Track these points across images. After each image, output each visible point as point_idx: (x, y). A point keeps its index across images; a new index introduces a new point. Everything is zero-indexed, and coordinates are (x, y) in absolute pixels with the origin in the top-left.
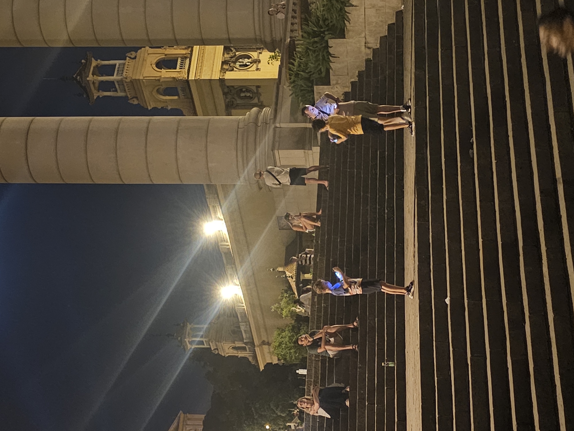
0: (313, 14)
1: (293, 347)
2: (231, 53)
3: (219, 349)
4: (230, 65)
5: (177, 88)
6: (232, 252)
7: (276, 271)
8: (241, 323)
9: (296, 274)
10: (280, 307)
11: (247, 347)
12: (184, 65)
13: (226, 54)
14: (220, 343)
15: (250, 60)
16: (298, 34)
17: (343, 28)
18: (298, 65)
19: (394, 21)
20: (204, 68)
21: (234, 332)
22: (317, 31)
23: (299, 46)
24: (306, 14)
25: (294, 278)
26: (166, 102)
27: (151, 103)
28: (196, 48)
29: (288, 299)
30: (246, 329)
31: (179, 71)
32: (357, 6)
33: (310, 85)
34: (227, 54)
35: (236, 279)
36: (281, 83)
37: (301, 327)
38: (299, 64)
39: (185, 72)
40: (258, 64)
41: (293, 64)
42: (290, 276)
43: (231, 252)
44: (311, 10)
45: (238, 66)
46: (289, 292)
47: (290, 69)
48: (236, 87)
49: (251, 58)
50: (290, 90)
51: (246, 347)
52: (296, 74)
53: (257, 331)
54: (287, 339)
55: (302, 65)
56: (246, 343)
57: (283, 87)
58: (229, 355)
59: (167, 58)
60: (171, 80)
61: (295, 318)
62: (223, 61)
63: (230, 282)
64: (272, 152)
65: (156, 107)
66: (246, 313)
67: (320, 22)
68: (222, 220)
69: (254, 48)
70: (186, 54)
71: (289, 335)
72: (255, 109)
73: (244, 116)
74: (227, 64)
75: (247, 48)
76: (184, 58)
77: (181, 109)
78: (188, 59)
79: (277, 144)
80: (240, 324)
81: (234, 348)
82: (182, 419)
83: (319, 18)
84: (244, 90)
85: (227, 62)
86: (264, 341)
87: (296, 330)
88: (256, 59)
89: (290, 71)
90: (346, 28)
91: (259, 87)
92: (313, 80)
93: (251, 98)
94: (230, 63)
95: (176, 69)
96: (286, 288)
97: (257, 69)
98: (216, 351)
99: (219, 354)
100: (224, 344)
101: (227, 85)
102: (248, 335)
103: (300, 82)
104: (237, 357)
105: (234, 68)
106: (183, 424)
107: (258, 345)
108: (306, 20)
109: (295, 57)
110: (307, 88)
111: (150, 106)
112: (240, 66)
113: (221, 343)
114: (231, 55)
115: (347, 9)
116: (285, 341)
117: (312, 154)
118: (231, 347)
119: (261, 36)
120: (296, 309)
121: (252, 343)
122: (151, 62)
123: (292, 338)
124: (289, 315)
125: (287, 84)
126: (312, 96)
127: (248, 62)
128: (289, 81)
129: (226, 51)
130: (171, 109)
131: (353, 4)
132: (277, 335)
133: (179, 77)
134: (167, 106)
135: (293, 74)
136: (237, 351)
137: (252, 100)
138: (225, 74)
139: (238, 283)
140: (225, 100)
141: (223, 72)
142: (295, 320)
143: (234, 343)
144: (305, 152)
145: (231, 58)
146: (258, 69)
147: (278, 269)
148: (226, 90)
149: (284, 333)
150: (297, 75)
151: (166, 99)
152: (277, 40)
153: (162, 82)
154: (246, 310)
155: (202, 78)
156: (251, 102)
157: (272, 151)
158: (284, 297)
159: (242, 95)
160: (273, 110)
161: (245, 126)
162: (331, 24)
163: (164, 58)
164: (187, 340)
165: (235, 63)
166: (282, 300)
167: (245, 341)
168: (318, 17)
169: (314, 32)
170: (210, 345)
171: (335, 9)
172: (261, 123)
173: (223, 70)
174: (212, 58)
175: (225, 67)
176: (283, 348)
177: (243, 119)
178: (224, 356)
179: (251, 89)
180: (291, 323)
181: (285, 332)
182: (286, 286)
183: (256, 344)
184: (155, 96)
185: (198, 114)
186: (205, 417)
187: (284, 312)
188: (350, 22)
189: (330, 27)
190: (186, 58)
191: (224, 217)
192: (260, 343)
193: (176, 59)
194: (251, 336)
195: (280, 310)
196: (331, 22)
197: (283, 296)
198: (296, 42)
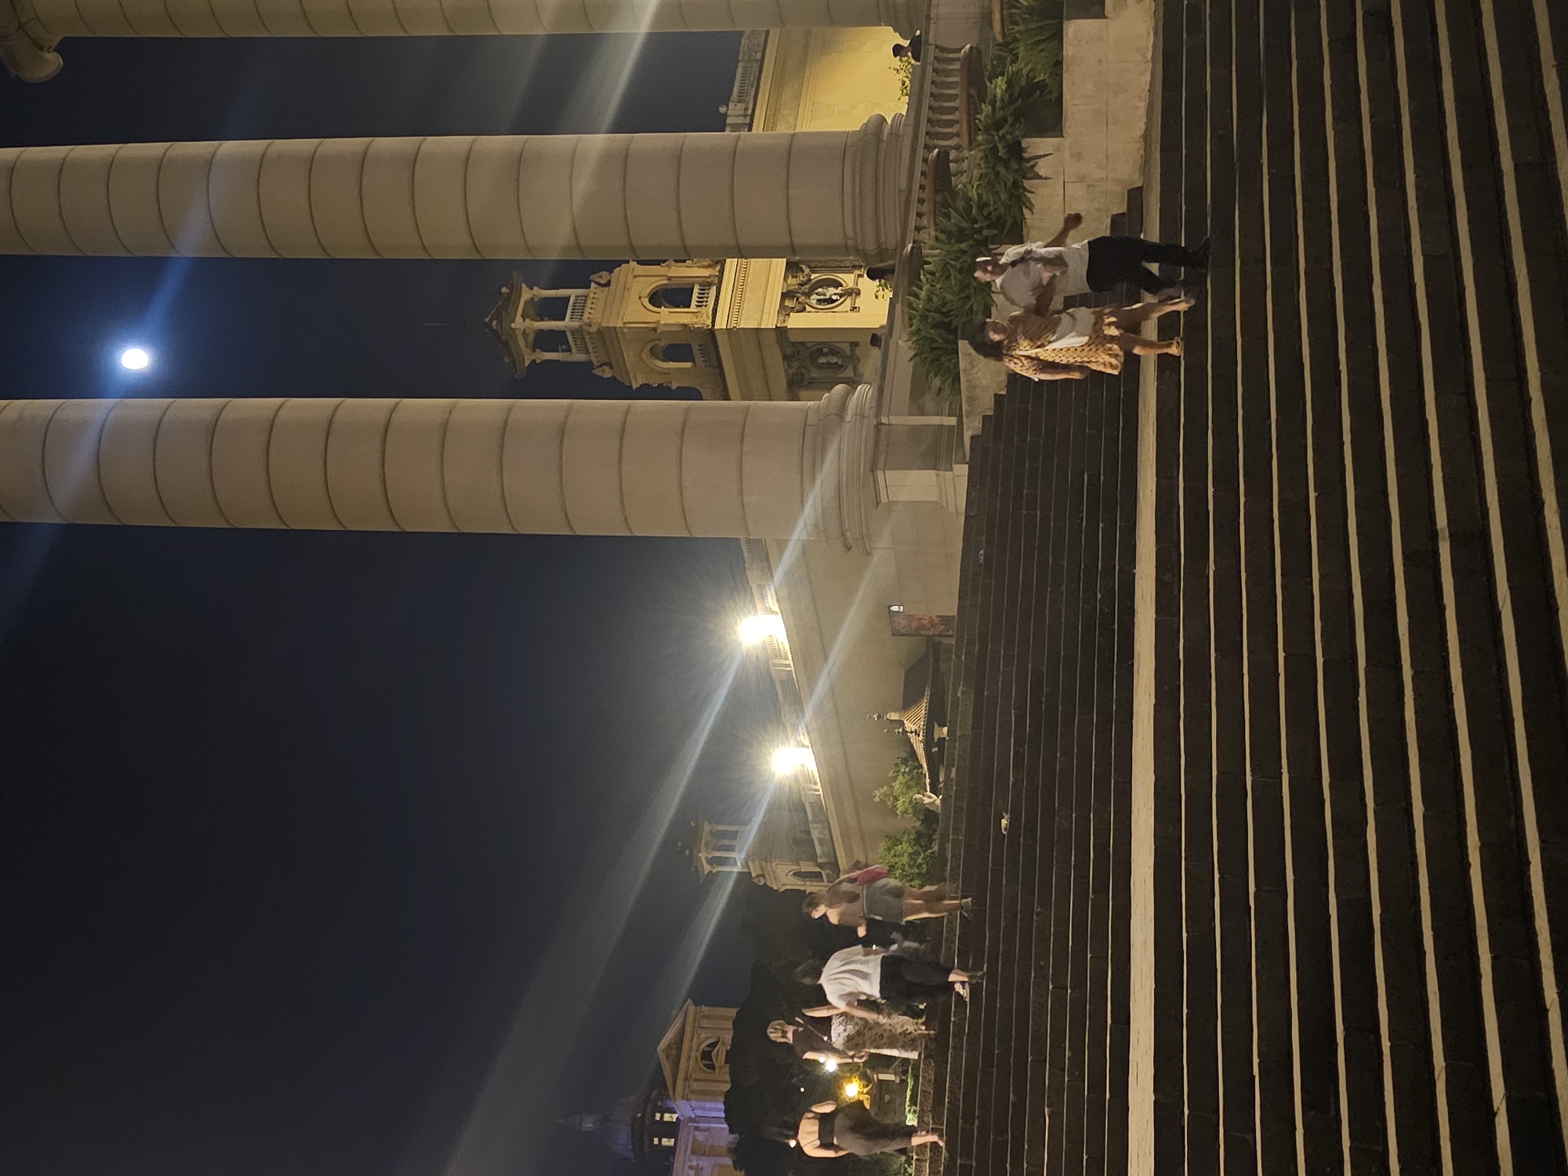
0: (959, 193)
1: (916, 876)
2: (800, 275)
3: (767, 877)
4: (797, 299)
5: (690, 345)
6: (795, 680)
7: (885, 719)
8: (812, 822)
9: (925, 727)
10: (893, 793)
11: (823, 873)
12: (705, 299)
13: (790, 277)
14: (769, 864)
15: (839, 290)
16: (928, 236)
17: (1020, 223)
18: (926, 296)
19: (1123, 209)
20: (746, 306)
21: (796, 841)
22: (966, 229)
23: (929, 259)
24: (946, 194)
25: (921, 734)
26: (669, 374)
27: (639, 376)
28: (731, 264)
29: (908, 777)
30: (821, 836)
31: (696, 311)
32: (1049, 178)
33: (951, 337)
34: (793, 277)
35: (803, 734)
36: (894, 334)
37: (934, 834)
38: (928, 296)
39: (708, 313)
40: (856, 298)
41: (916, 296)
42: (913, 730)
43: (793, 680)
44: (957, 186)
45: (814, 303)
46: (910, 762)
47: (910, 306)
48: (809, 345)
49: (842, 286)
50: (910, 348)
51: (820, 873)
52: (921, 316)
53: (843, 841)
54: (905, 859)
55: (935, 299)
56: (821, 865)
57: (897, 343)
58: (788, 887)
59: (670, 284)
60: (679, 329)
61: (923, 817)
62: (785, 291)
63: (792, 741)
64: (870, 473)
65: (648, 384)
66: (823, 803)
67: (974, 210)
68: (777, 613)
69: (848, 265)
70: (709, 277)
71: (910, 850)
72: (839, 388)
73: (818, 402)
74: (794, 297)
75: (834, 265)
76: (706, 285)
77: (698, 388)
78: (714, 288)
79: (882, 458)
80: (810, 825)
81: (798, 874)
82: (690, 1018)
83: (971, 203)
84: (825, 350)
85: (792, 294)
86: (858, 862)
87: (922, 839)
88: (852, 289)
89: (911, 309)
90: (1026, 223)
91: (856, 346)
92: (956, 328)
93: (838, 367)
94: (799, 295)
95: (689, 307)
96: (904, 755)
97: (854, 309)
98: (762, 879)
99: (767, 885)
100: (778, 866)
101: (792, 340)
102: (826, 849)
103: (932, 331)
104: (805, 891)
105: (807, 306)
106: (694, 1027)
107: (845, 870)
108: (946, 205)
109: (921, 281)
110: (945, 345)
111: (636, 382)
112: (819, 301)
113: (771, 862)
114: (801, 279)
115: (1027, 184)
116: (900, 864)
117: (953, 479)
118: (791, 873)
119: (856, 241)
120: (924, 798)
121: (834, 866)
122: (640, 293)
123: (916, 857)
124: (910, 811)
125: (906, 337)
126: (954, 361)
127: (835, 294)
128: (908, 330)
129: (791, 270)
130: (678, 387)
131: (1041, 174)
132: (885, 850)
133: (696, 323)
134: (671, 383)
135: (916, 316)
136: (803, 881)
137: (841, 370)
138: (787, 317)
139: (806, 742)
140: (786, 371)
141: (783, 313)
142: (923, 820)
143: (798, 864)
144: (937, 475)
145: (802, 285)
146: (856, 308)
147: (888, 715)
148: (789, 351)
149: (900, 846)
150: (924, 318)
151: (668, 369)
152: (889, 247)
153: (660, 333)
154: (822, 796)
155: (741, 327)
156: (840, 376)
157: (872, 471)
158: (900, 773)
159: (822, 360)
160: (876, 388)
161: (819, 420)
162: (994, 215)
163: (666, 284)
164: (703, 855)
165: (808, 295)
166: (895, 779)
167: (819, 861)
168: (969, 199)
169: (961, 230)
170: (749, 868)
171: (1003, 184)
172: (852, 416)
173: (784, 310)
174: (763, 286)
175: (788, 303)
176: (897, 876)
177: (816, 407)
178: (777, 891)
179: (839, 348)
180: (914, 827)
181: (901, 844)
182: (905, 751)
183: (841, 868)
184: (647, 362)
185: (732, 398)
186: (737, 1013)
187: (900, 804)
188: (1034, 210)
189: (994, 220)
190: (709, 286)
191: (780, 608)
192: (850, 866)
193: (690, 286)
194: (832, 852)
195: (891, 799)
196: (996, 209)
197: (898, 772)
198: (926, 251)
